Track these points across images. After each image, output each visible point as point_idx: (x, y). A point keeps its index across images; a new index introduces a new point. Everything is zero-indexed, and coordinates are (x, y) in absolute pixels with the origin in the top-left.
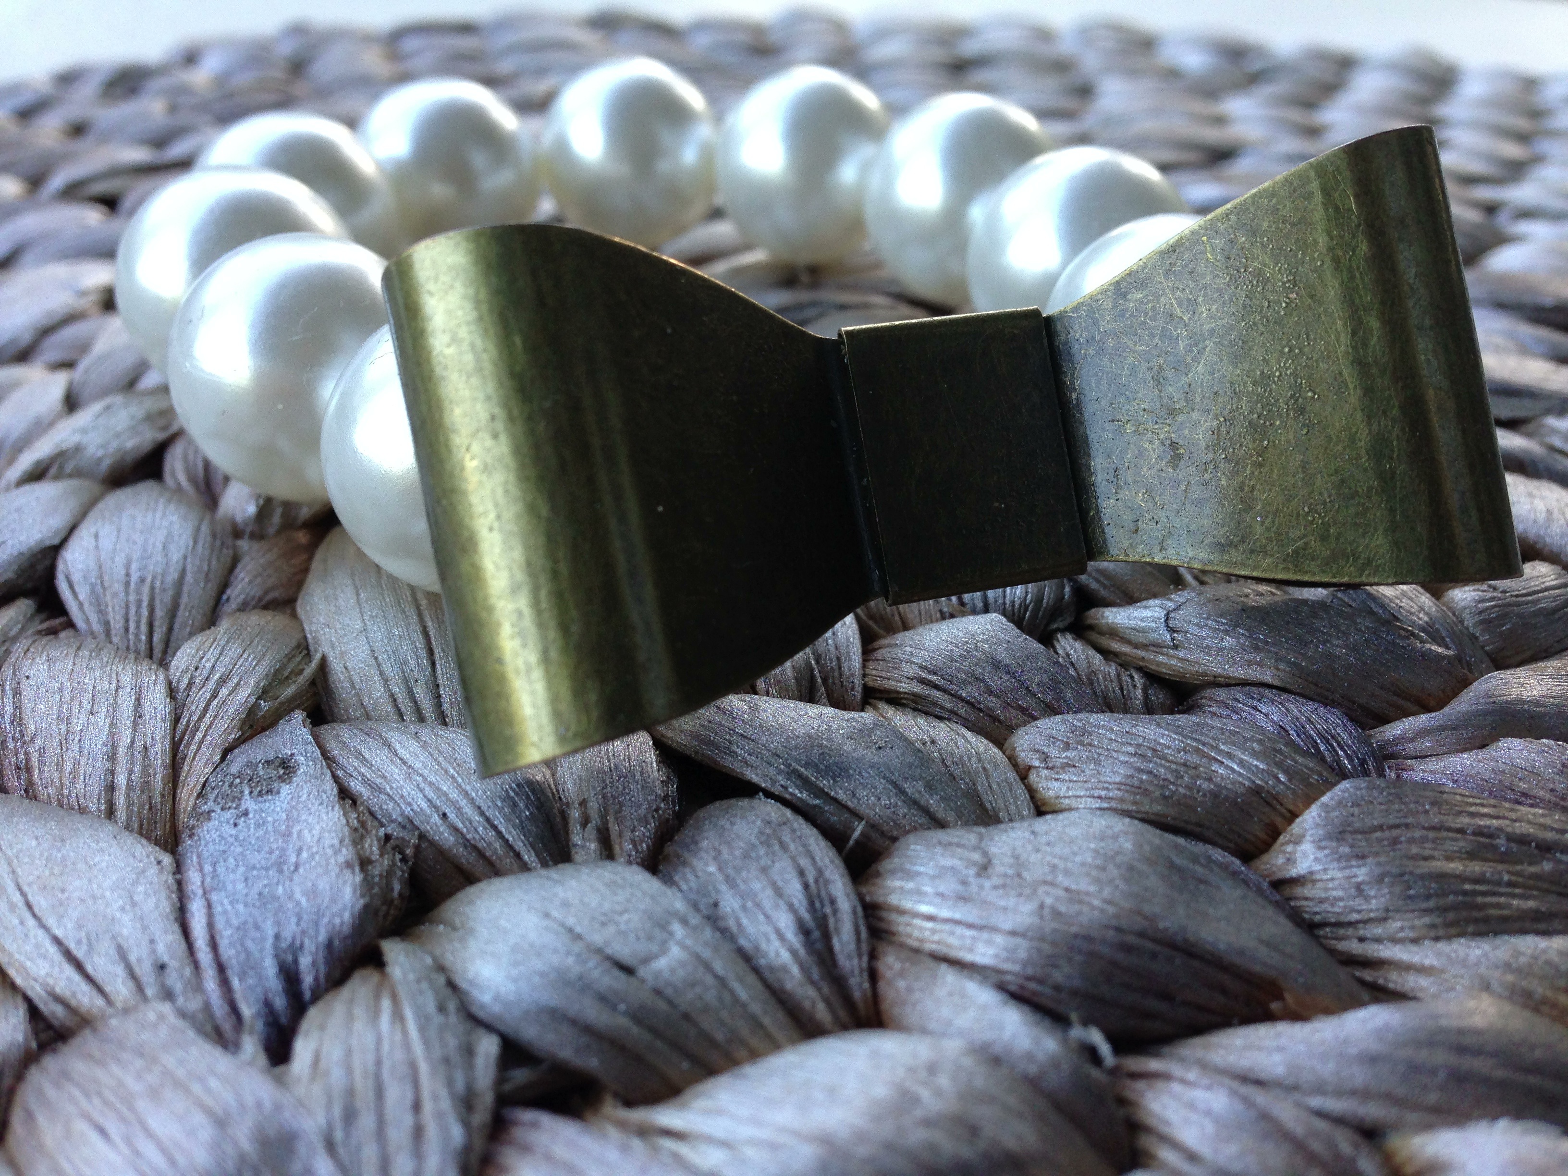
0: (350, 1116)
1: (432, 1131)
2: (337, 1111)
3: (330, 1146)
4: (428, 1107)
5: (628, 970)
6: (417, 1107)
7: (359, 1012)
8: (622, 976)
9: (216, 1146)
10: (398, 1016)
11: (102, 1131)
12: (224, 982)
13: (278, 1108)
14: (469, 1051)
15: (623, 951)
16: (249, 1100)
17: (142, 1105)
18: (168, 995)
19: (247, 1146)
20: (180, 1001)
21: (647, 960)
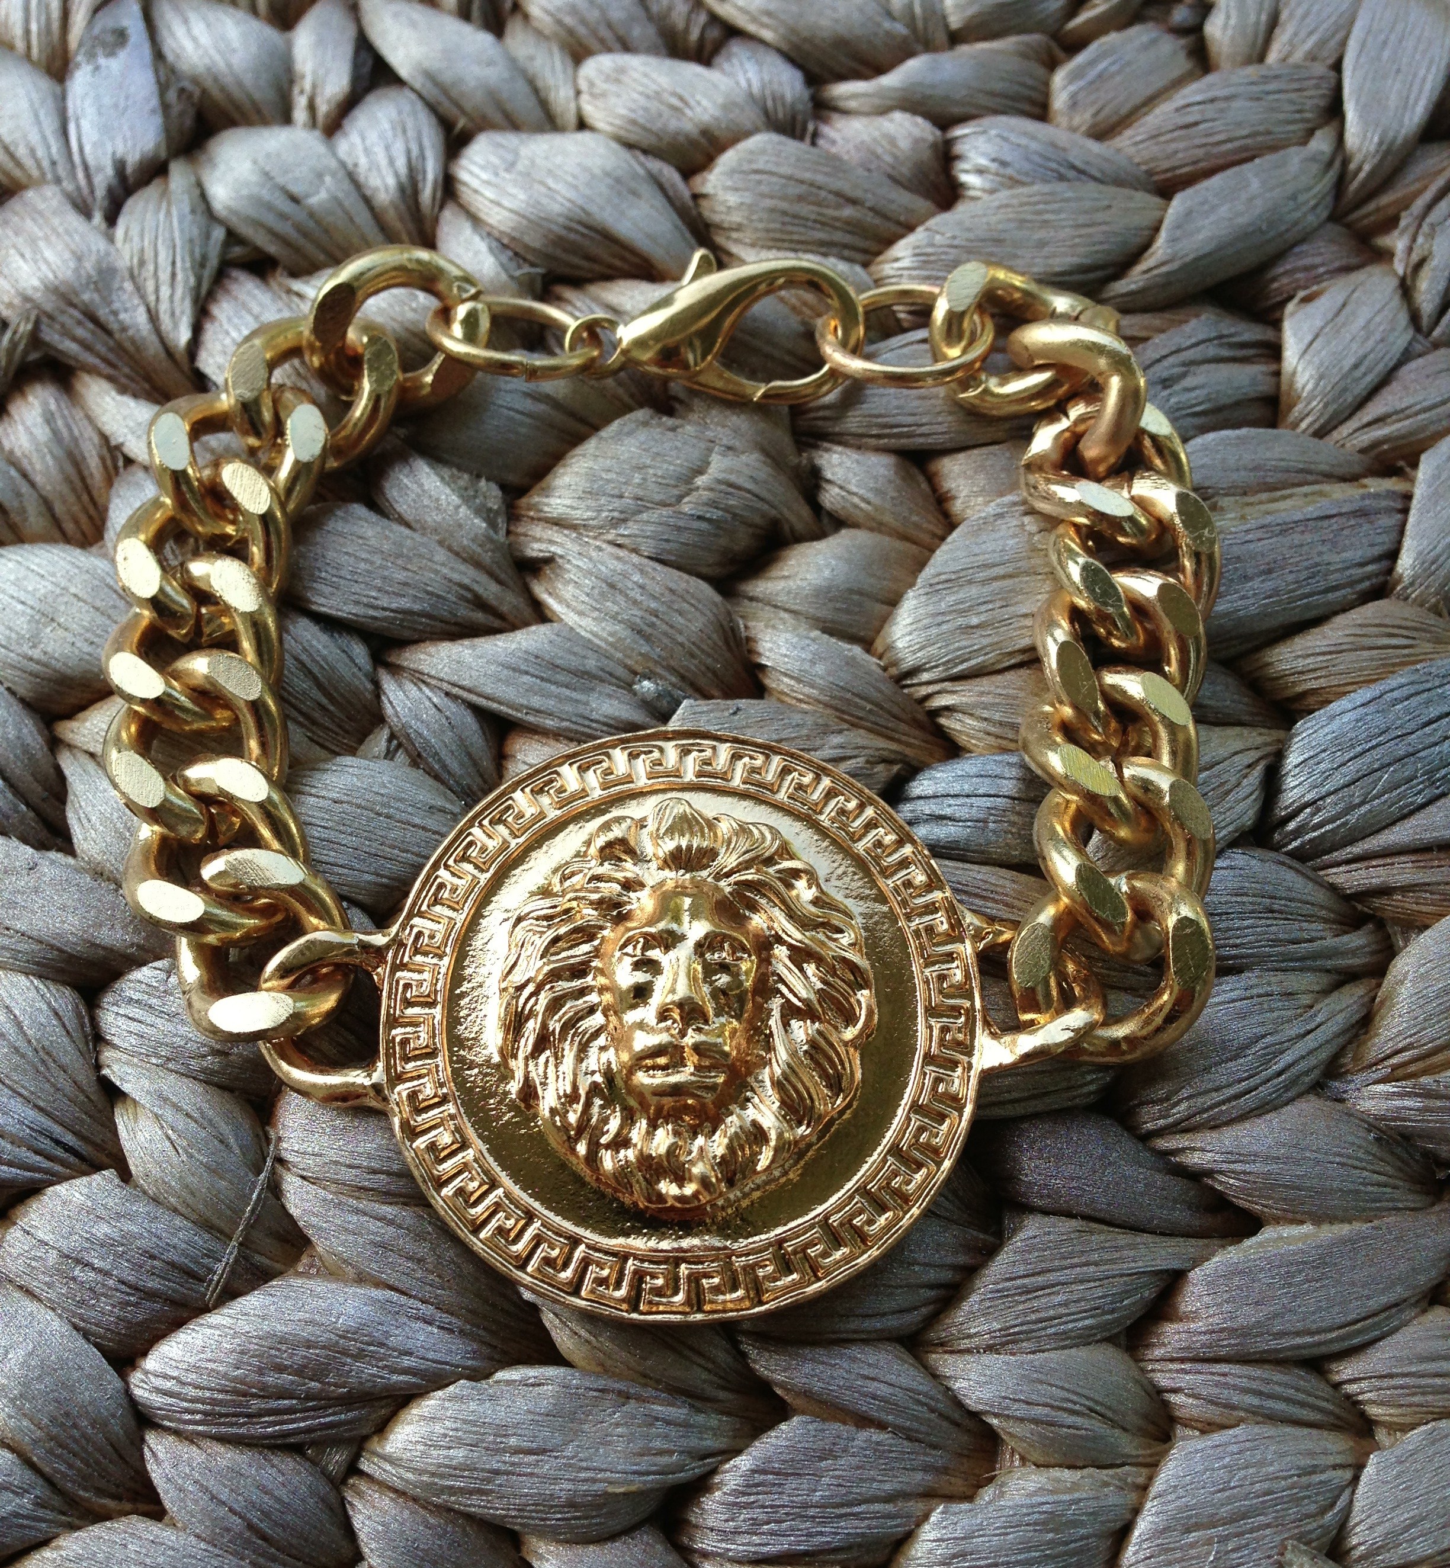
0: (142, 263)
1: (180, 277)
2: (135, 261)
3: (132, 277)
4: (179, 264)
5: (294, 199)
6: (174, 263)
7: (151, 207)
8: (293, 205)
9: (76, 270)
10: (168, 213)
11: (22, 256)
12: (88, 176)
13: (108, 254)
14: (207, 236)
15: (296, 189)
16: (94, 248)
17: (42, 244)
18: (58, 181)
19: (93, 273)
20: (65, 184)
21: (308, 196)
